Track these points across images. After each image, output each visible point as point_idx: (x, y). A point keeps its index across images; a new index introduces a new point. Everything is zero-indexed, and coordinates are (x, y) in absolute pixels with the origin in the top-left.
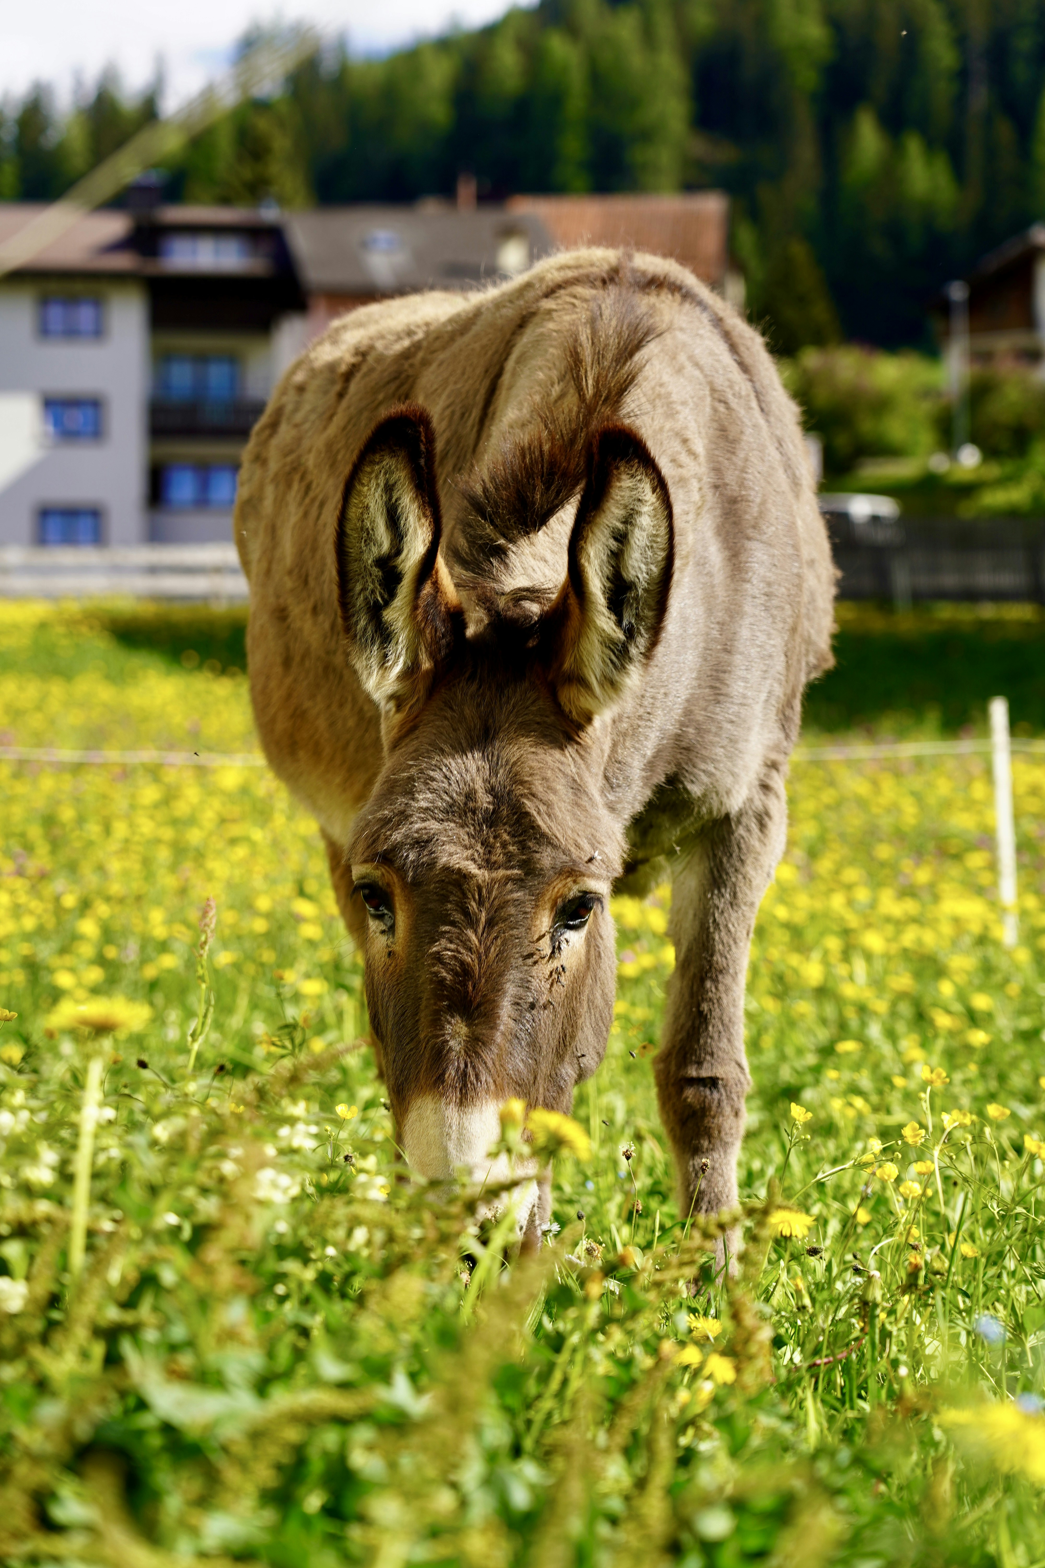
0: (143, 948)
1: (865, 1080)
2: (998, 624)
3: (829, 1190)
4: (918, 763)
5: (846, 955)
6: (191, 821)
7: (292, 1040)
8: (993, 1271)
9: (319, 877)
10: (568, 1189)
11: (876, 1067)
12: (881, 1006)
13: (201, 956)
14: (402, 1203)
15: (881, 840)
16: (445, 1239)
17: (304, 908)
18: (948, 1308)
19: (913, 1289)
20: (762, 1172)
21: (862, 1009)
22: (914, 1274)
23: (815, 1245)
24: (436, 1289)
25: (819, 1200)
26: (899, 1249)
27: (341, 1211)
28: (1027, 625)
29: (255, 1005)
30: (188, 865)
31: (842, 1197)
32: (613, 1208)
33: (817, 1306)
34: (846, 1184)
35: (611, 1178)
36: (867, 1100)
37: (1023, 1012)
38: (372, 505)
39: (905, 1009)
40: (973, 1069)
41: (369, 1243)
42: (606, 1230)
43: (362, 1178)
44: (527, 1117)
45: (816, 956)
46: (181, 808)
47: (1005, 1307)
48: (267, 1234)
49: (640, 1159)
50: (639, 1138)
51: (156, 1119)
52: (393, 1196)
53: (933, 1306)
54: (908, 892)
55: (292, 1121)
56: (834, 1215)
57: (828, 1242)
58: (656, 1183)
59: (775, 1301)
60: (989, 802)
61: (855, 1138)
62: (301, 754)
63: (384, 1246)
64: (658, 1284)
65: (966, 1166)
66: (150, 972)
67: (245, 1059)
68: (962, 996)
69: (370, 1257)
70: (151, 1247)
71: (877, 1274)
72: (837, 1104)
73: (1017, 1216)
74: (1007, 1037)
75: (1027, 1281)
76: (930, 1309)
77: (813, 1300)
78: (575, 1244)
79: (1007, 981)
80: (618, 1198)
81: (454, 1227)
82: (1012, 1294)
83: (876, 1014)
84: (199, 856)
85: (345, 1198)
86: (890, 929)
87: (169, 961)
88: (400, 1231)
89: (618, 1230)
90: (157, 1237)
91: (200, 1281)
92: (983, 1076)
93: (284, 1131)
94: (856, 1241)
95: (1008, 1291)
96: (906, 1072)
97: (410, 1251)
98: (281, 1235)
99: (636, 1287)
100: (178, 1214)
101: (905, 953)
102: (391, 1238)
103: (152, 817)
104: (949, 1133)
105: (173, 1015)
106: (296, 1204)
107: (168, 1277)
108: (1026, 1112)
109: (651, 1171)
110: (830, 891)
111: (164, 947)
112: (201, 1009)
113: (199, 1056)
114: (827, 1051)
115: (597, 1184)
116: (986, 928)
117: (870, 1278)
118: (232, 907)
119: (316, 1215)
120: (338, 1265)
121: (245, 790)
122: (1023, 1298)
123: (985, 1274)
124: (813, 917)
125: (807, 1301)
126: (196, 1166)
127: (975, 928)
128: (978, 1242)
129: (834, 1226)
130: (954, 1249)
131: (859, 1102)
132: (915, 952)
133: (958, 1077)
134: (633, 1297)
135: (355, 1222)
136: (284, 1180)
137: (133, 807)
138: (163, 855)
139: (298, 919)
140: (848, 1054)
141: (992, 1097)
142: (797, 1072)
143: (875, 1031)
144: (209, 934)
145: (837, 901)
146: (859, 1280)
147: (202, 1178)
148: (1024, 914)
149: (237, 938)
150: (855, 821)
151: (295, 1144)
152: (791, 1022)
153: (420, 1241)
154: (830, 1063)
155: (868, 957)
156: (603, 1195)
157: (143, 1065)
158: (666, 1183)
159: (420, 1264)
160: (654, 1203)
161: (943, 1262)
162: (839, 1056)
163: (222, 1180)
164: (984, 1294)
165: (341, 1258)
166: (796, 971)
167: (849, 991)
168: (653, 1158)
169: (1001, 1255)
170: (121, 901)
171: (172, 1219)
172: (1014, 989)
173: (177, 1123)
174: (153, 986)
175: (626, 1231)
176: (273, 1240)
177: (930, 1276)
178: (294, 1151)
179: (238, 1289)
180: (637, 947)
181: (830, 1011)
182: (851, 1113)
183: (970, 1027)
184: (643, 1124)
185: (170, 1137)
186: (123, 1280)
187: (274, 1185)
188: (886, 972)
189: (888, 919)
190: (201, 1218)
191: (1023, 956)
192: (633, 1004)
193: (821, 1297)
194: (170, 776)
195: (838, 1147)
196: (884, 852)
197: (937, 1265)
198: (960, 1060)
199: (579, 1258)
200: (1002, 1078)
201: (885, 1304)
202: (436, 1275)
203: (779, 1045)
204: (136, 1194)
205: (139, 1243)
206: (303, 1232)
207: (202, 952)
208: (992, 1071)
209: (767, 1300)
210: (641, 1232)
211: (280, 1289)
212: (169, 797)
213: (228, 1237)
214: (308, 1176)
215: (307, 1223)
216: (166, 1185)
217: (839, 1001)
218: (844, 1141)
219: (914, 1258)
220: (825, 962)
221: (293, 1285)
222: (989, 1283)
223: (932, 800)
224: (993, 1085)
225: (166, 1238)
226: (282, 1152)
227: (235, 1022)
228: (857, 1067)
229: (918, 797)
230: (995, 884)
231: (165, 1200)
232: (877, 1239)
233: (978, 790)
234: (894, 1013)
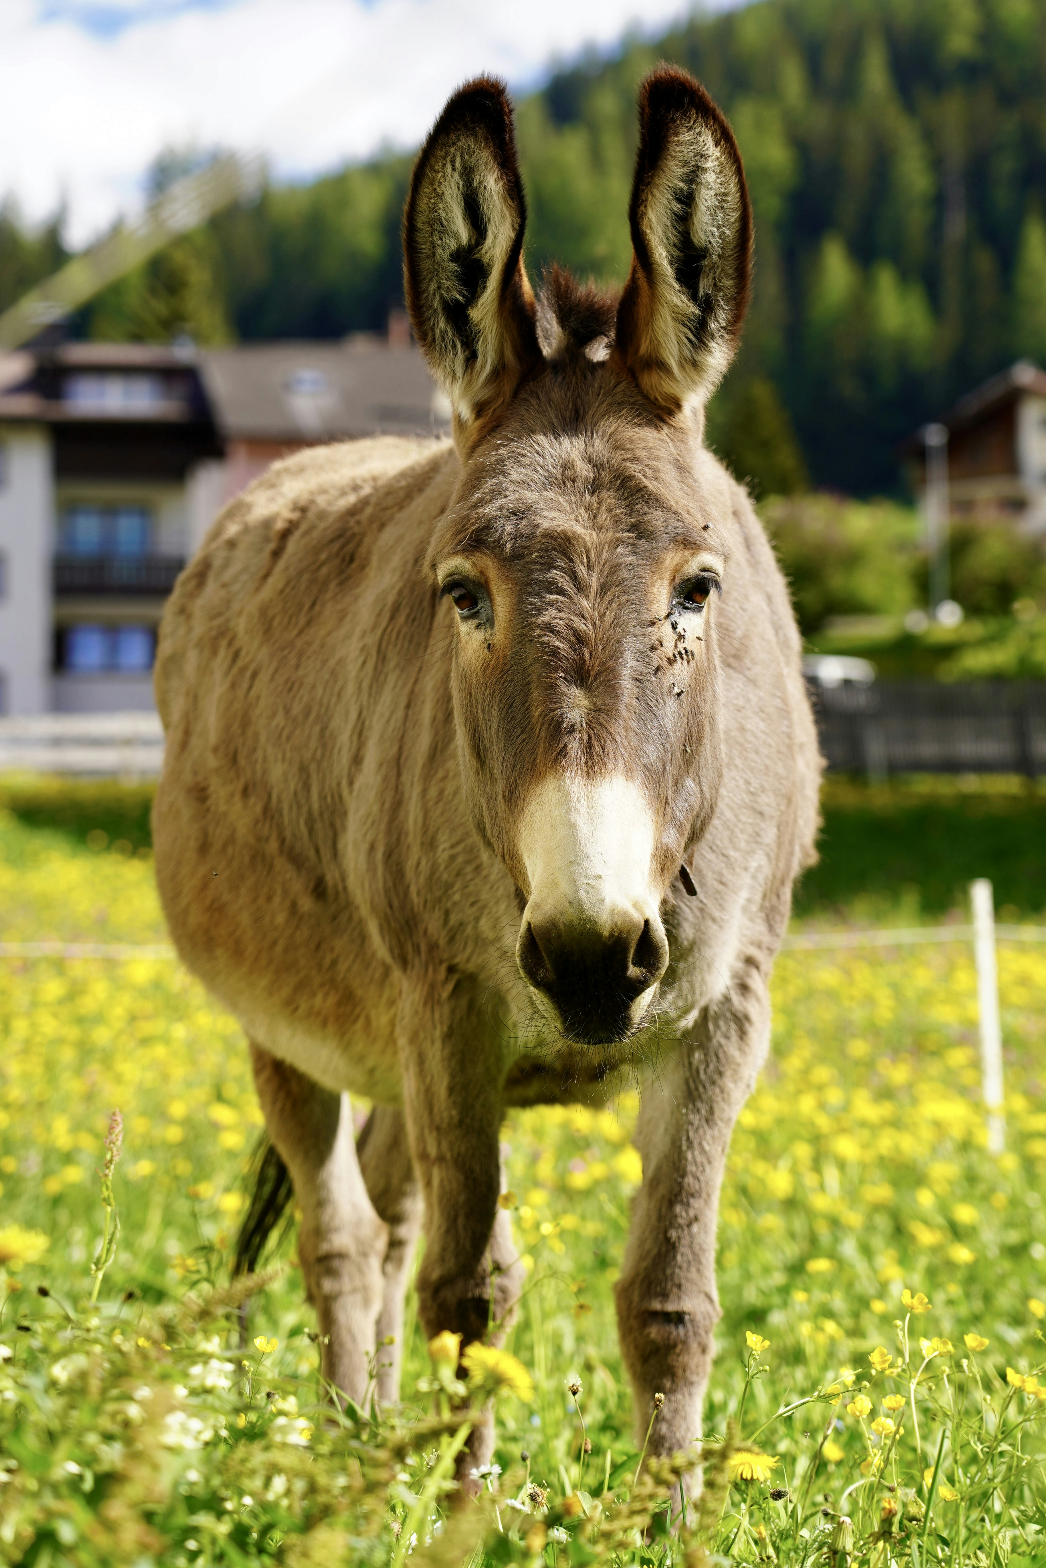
0: (46, 1160)
1: (838, 1302)
2: (982, 798)
3: (798, 1424)
4: (897, 952)
5: (817, 1165)
6: (99, 1019)
7: (208, 1263)
8: (975, 1514)
9: (239, 1080)
10: (512, 1425)
11: (850, 1286)
12: (854, 1219)
13: (106, 1175)
14: (324, 1449)
15: (854, 1036)
16: (371, 1487)
17: (222, 1114)
18: (925, 1557)
19: (887, 1536)
20: (725, 1405)
21: (835, 1223)
22: (887, 1521)
23: (780, 1488)
24: (362, 1544)
25: (787, 1435)
26: (872, 1490)
27: (258, 1457)
28: (1014, 799)
29: (167, 1222)
30: (95, 1067)
31: (810, 1430)
32: (560, 1446)
33: (781, 1555)
34: (816, 1417)
35: (559, 1412)
36: (839, 1324)
37: (1010, 1224)
38: (448, 192)
39: (883, 1222)
40: (954, 1289)
41: (288, 1492)
42: (553, 1470)
43: (281, 1421)
44: (461, 1354)
45: (784, 1165)
46: (88, 1004)
47: (988, 1556)
48: (176, 1485)
49: (590, 1391)
50: (588, 1368)
51: (57, 1357)
52: (316, 1438)
53: (909, 1555)
54: (885, 1093)
55: (206, 1358)
56: (803, 1452)
57: (797, 1482)
58: (609, 1417)
59: (735, 1550)
60: (973, 994)
61: (825, 1368)
62: (219, 952)
63: (304, 1496)
64: (607, 1536)
65: (947, 1397)
66: (53, 1186)
67: (157, 1281)
68: (944, 1207)
69: (290, 1508)
70: (49, 1501)
71: (847, 1520)
72: (805, 1329)
73: (1001, 1454)
74: (993, 1252)
75: (1012, 1524)
76: (906, 1558)
77: (777, 1549)
78: (519, 1487)
79: (992, 1190)
80: (567, 1435)
81: (382, 1475)
82: (995, 1541)
83: (850, 1228)
84: (107, 1059)
85: (263, 1443)
86: (866, 1133)
87: (74, 1174)
88: (322, 1480)
89: (567, 1470)
90: (55, 1488)
91: (102, 1540)
92: (967, 1295)
93: (196, 1370)
94: (828, 1480)
95: (991, 1538)
96: (882, 1292)
97: (334, 1501)
98: (192, 1484)
99: (583, 1540)
100: (79, 1463)
101: (882, 1161)
102: (312, 1489)
103: (55, 1016)
104: (930, 1361)
105: (79, 1234)
106: (209, 1449)
107: (66, 1533)
108: (1014, 1336)
109: (603, 1404)
110: (799, 1092)
111: (68, 1158)
112: (108, 1229)
113: (106, 1279)
114: (796, 1269)
115: (544, 1420)
116: (970, 1133)
117: (840, 1525)
118: (144, 1113)
119: (230, 1462)
120: (255, 1516)
121: (157, 985)
122: (1007, 1546)
123: (968, 1517)
124: (780, 1121)
125: (771, 1551)
126: (97, 1411)
127: (957, 1133)
128: (957, 1485)
129: (803, 1465)
130: (931, 1491)
131: (830, 1327)
132: (892, 1160)
133: (940, 1297)
134: (579, 1549)
135: (274, 1469)
136: (195, 1424)
137: (34, 1004)
138: (67, 1055)
139: (216, 1127)
140: (819, 1273)
141: (976, 1319)
142: (763, 1293)
143: (849, 1248)
144: (115, 1152)
145: (807, 1104)
146: (829, 1527)
147: (105, 1423)
148: (1011, 1117)
149: (149, 1148)
150: (825, 1014)
151: (209, 1383)
152: (756, 1238)
153: (347, 1489)
154: (799, 1282)
155: (842, 1165)
156: (550, 1431)
157: (44, 1292)
158: (620, 1418)
159: (344, 1517)
160: (605, 1440)
161: (920, 1507)
162: (810, 1275)
163: (127, 1424)
164: (965, 1542)
165: (258, 1510)
166: (762, 1182)
167: (820, 1203)
168: (605, 1389)
169: (986, 1495)
170: (22, 1108)
171: (73, 1468)
172: (1000, 1199)
173: (79, 1361)
174: (57, 1201)
175: (575, 1471)
176: (183, 1490)
177: (906, 1522)
178: (208, 1391)
179: (144, 1548)
180: (588, 1155)
181: (799, 1224)
182: (821, 1339)
183: (952, 1241)
184: (592, 1352)
185: (70, 1380)
186: (18, 1536)
187: (185, 1430)
188: (862, 1181)
189: (863, 1124)
190: (104, 1467)
191: (1010, 1163)
192: (583, 1218)
193: (785, 1546)
194: (77, 970)
195: (807, 1376)
196: (859, 1048)
197: (913, 1510)
198: (942, 1278)
199: (523, 1503)
200: (987, 1298)
201: (857, 1553)
202: (362, 1528)
203: (744, 1262)
204: (31, 1442)
205: (35, 1495)
206: (216, 1481)
207: (107, 1171)
208: (976, 1289)
209: (727, 1552)
210: (592, 1471)
211: (192, 1545)
212: (75, 992)
213: (132, 1491)
214: (223, 1420)
215: (220, 1472)
216: (65, 1431)
217: (810, 1213)
218: (814, 1370)
219: (889, 1502)
220: (794, 1172)
221: (206, 1541)
222: (972, 1526)
223: (910, 993)
224: (978, 1305)
225: (64, 1490)
226: (193, 1393)
227: (147, 1240)
228: (829, 1287)
229: (896, 989)
230: (979, 1083)
231: (65, 1447)
232: (849, 1480)
233: (962, 978)
234: (870, 1227)
